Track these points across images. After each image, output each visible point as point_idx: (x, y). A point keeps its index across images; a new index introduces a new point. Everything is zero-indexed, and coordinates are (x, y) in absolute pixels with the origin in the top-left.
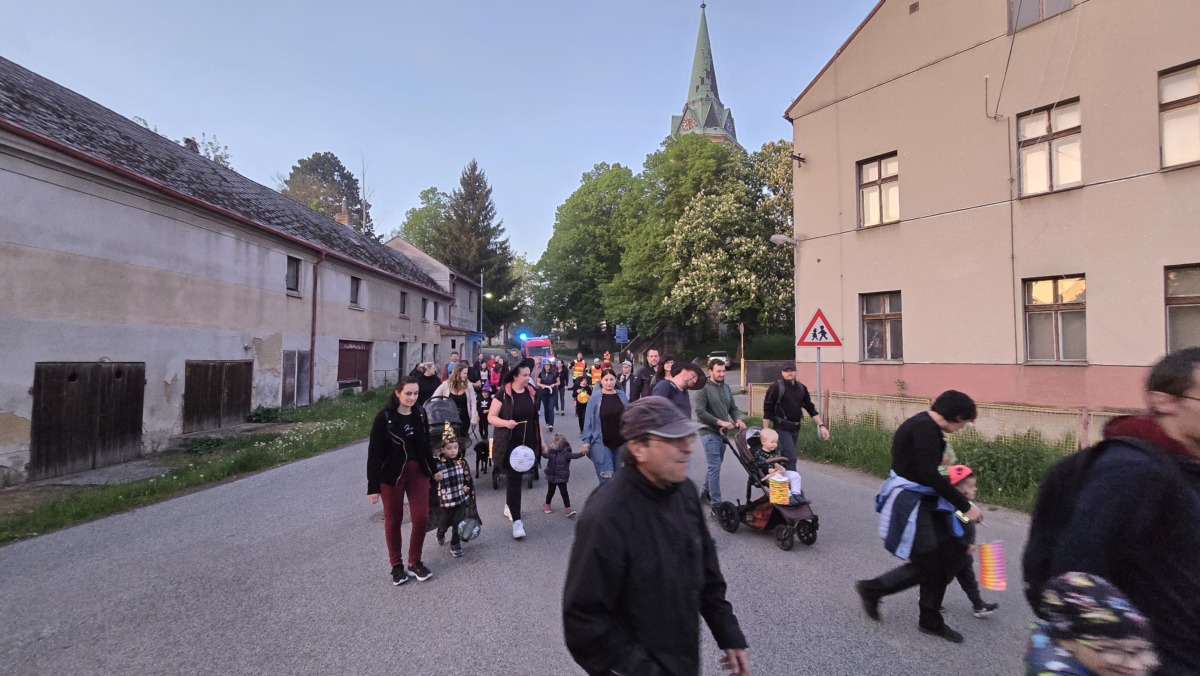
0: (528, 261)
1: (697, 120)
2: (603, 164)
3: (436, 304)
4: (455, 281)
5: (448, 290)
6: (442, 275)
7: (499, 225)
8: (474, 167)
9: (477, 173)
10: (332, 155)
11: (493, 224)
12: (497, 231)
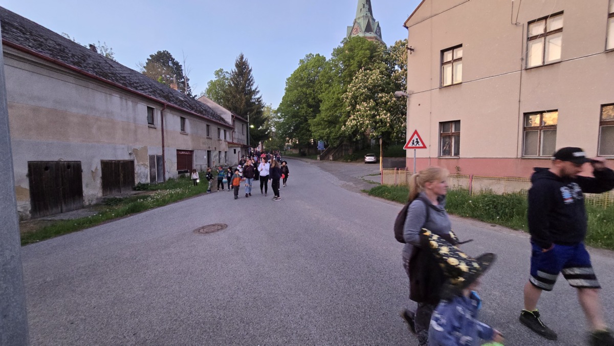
0: (273, 108)
1: (361, 29)
2: (311, 54)
3: (225, 131)
4: (235, 119)
5: (231, 124)
6: (228, 116)
7: (256, 89)
8: (242, 58)
9: (244, 60)
10: (167, 52)
11: (253, 88)
12: (255, 92)
